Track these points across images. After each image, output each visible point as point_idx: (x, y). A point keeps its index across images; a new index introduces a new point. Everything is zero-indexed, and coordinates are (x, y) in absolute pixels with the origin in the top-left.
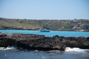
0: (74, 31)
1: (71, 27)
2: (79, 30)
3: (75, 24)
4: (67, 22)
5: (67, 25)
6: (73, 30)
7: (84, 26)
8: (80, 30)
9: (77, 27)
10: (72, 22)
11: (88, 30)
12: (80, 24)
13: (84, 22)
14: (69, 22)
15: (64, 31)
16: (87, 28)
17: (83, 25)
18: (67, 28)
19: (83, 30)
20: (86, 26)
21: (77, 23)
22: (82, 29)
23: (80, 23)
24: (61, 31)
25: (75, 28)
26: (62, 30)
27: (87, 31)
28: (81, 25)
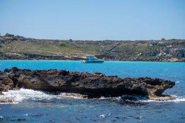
0: (159, 61)
1: (154, 53)
2: (169, 60)
3: (161, 47)
4: (146, 44)
5: (146, 50)
6: (157, 59)
7: (177, 51)
8: (170, 58)
9: (165, 54)
10: (155, 44)
11: (184, 59)
12: (171, 48)
13: (178, 44)
14: (151, 45)
15: (140, 60)
16: (183, 56)
17: (175, 49)
18: (146, 55)
19: (176, 59)
20: (182, 51)
21: (164, 46)
22: (174, 56)
23: (171, 46)
24: (135, 60)
25: (162, 56)
26: (138, 60)
27: (183, 61)
28: (171, 50)
